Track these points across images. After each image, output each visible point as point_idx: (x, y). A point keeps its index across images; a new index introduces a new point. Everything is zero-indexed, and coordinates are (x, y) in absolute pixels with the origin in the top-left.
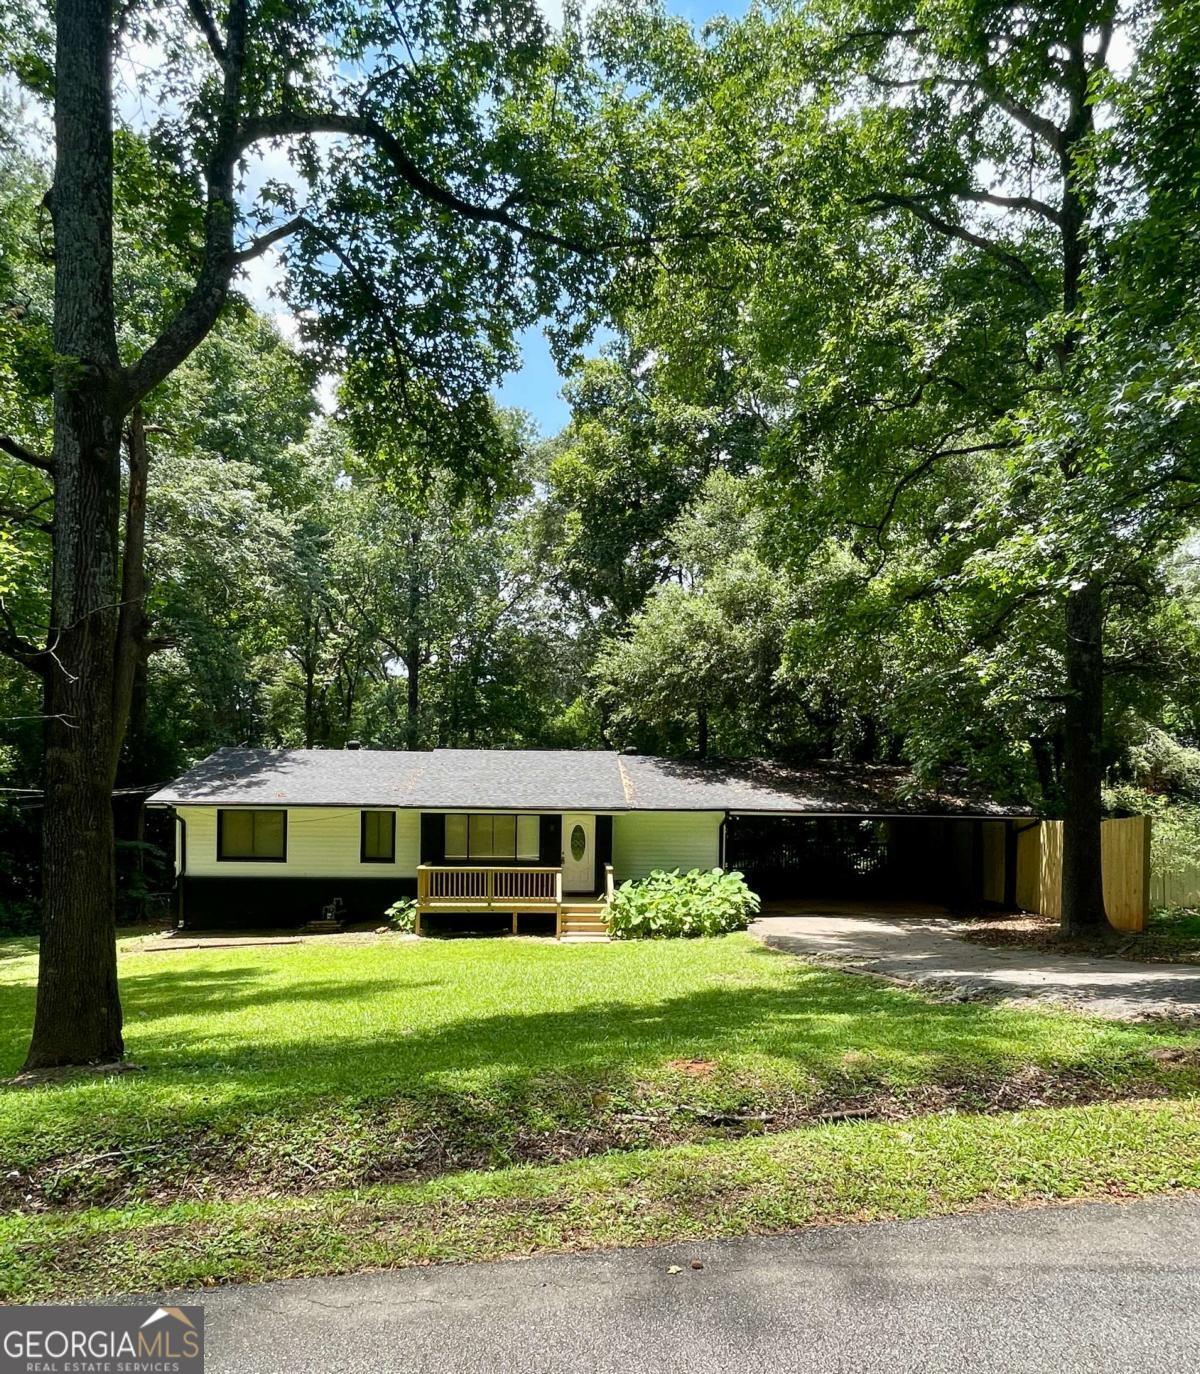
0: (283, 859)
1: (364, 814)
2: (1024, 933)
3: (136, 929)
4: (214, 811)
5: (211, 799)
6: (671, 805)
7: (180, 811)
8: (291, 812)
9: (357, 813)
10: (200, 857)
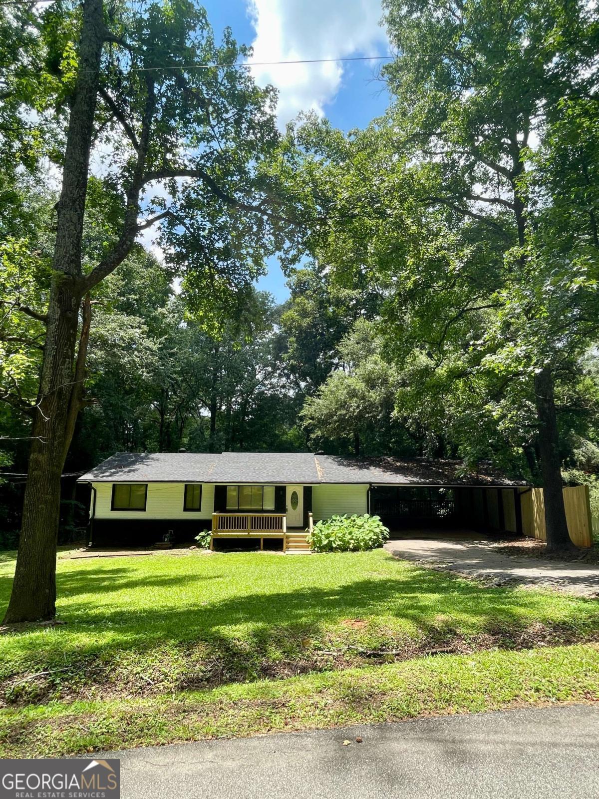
0: (144, 510)
1: (186, 486)
2: (528, 548)
3: (66, 546)
4: (111, 485)
5: (110, 478)
6: (342, 481)
7: (94, 485)
8: (149, 485)
9: (182, 486)
10: (102, 509)
